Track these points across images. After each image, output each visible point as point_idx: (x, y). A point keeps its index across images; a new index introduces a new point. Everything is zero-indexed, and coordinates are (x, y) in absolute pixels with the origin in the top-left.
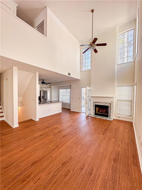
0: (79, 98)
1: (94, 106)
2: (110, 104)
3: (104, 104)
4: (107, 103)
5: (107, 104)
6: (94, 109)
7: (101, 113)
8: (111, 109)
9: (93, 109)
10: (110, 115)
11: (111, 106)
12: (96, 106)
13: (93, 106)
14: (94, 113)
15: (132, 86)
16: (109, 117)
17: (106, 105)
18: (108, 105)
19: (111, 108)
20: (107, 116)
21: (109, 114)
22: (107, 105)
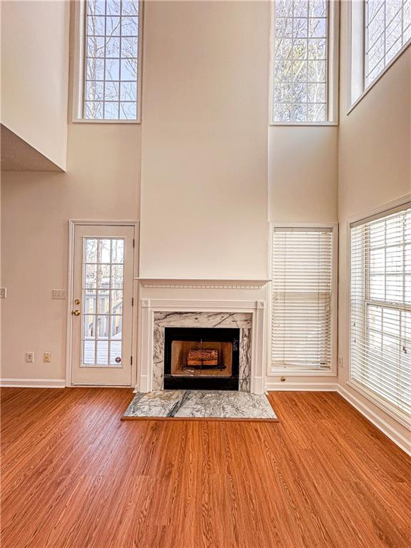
0: (55, 296)
1: (162, 339)
2: (249, 318)
3: (218, 319)
4: (231, 314)
5: (230, 319)
6: (162, 357)
7: (196, 367)
8: (250, 341)
9: (155, 357)
10: (247, 380)
11: (250, 330)
12: (172, 335)
13: (157, 341)
14: (161, 380)
15: (331, 229)
16: (242, 391)
17: (228, 324)
18: (238, 324)
19: (249, 337)
20: (231, 384)
21: (241, 371)
22: (234, 326)
